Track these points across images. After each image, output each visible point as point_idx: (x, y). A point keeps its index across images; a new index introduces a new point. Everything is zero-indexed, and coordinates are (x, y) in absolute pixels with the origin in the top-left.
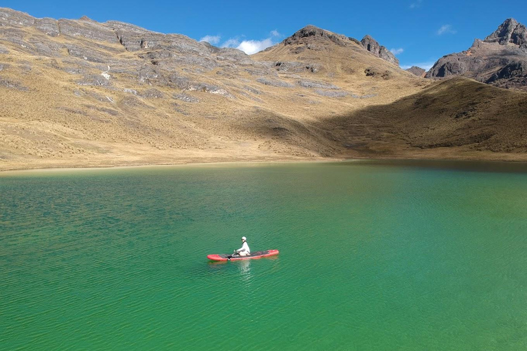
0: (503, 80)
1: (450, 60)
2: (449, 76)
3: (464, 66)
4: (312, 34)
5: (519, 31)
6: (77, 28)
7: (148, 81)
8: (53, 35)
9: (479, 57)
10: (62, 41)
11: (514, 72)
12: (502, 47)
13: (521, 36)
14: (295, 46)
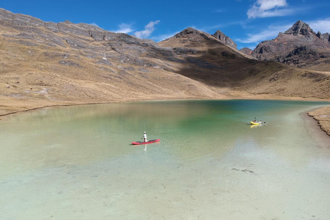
0: (296, 56)
1: (265, 44)
2: (265, 53)
3: (274, 48)
4: (191, 32)
5: (305, 28)
6: (68, 28)
7: (125, 62)
8: (55, 32)
9: (282, 43)
10: (62, 36)
11: (302, 52)
12: (295, 37)
13: (306, 31)
14: (182, 39)
